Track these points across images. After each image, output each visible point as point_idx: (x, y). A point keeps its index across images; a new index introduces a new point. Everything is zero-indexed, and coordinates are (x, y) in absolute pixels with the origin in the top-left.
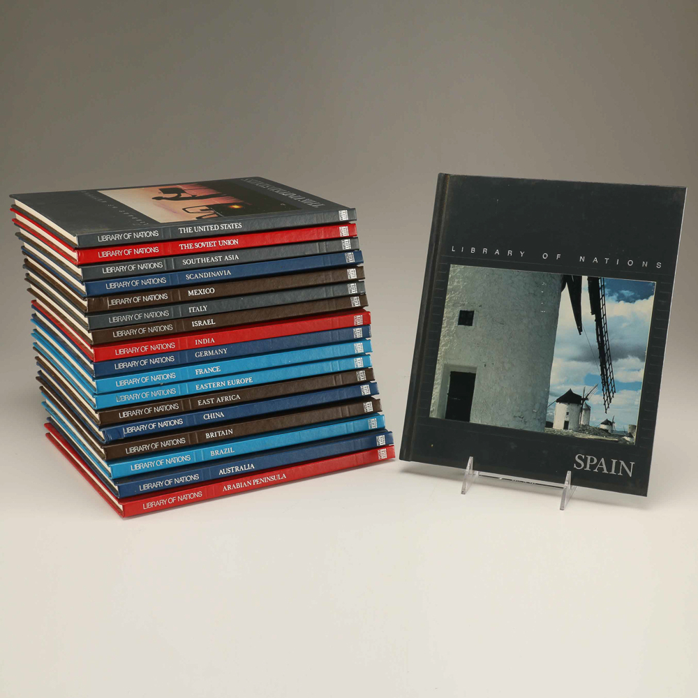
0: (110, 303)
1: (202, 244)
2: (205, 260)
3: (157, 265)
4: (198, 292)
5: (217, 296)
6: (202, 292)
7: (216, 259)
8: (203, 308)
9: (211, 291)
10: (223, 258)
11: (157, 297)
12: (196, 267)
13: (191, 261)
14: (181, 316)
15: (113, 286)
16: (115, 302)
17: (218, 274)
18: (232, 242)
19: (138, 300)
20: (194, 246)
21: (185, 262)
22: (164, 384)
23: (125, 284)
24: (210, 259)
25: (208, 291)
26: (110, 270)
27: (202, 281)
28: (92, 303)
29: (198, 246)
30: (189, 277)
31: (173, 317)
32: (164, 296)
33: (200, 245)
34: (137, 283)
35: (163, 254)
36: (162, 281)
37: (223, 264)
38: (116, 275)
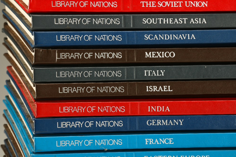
0: (59, 56)
1: (167, 3)
2: (168, 21)
3: (115, 21)
4: (156, 55)
5: (177, 61)
6: (161, 55)
7: (181, 21)
8: (160, 73)
9: (172, 55)
10: (188, 21)
11: (111, 55)
12: (157, 27)
13: (152, 21)
14: (135, 78)
15: (63, 38)
16: (64, 56)
17: (182, 37)
18: (200, 4)
19: (89, 56)
20: (156, 4)
21: (145, 21)
22: (109, 151)
23: (76, 38)
24: (173, 21)
25: (168, 55)
26: (62, 21)
27: (162, 43)
28: (39, 54)
29: (161, 5)
30: (147, 37)
31: (125, 79)
32: (118, 55)
33: (164, 4)
34: (89, 38)
35: (122, 10)
36: (117, 38)
37: (188, 27)
38: (68, 27)
